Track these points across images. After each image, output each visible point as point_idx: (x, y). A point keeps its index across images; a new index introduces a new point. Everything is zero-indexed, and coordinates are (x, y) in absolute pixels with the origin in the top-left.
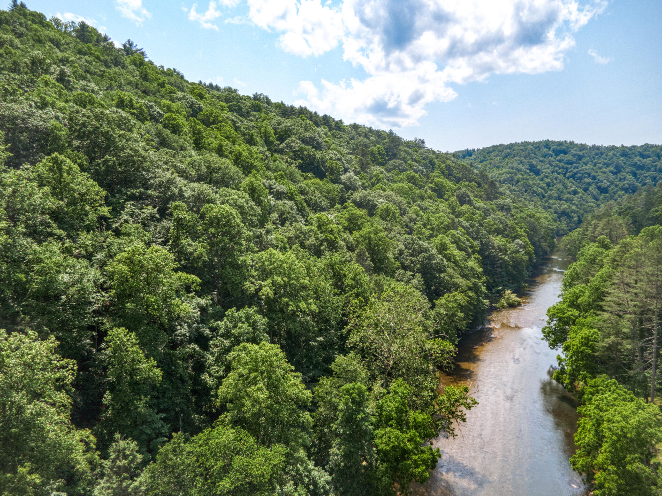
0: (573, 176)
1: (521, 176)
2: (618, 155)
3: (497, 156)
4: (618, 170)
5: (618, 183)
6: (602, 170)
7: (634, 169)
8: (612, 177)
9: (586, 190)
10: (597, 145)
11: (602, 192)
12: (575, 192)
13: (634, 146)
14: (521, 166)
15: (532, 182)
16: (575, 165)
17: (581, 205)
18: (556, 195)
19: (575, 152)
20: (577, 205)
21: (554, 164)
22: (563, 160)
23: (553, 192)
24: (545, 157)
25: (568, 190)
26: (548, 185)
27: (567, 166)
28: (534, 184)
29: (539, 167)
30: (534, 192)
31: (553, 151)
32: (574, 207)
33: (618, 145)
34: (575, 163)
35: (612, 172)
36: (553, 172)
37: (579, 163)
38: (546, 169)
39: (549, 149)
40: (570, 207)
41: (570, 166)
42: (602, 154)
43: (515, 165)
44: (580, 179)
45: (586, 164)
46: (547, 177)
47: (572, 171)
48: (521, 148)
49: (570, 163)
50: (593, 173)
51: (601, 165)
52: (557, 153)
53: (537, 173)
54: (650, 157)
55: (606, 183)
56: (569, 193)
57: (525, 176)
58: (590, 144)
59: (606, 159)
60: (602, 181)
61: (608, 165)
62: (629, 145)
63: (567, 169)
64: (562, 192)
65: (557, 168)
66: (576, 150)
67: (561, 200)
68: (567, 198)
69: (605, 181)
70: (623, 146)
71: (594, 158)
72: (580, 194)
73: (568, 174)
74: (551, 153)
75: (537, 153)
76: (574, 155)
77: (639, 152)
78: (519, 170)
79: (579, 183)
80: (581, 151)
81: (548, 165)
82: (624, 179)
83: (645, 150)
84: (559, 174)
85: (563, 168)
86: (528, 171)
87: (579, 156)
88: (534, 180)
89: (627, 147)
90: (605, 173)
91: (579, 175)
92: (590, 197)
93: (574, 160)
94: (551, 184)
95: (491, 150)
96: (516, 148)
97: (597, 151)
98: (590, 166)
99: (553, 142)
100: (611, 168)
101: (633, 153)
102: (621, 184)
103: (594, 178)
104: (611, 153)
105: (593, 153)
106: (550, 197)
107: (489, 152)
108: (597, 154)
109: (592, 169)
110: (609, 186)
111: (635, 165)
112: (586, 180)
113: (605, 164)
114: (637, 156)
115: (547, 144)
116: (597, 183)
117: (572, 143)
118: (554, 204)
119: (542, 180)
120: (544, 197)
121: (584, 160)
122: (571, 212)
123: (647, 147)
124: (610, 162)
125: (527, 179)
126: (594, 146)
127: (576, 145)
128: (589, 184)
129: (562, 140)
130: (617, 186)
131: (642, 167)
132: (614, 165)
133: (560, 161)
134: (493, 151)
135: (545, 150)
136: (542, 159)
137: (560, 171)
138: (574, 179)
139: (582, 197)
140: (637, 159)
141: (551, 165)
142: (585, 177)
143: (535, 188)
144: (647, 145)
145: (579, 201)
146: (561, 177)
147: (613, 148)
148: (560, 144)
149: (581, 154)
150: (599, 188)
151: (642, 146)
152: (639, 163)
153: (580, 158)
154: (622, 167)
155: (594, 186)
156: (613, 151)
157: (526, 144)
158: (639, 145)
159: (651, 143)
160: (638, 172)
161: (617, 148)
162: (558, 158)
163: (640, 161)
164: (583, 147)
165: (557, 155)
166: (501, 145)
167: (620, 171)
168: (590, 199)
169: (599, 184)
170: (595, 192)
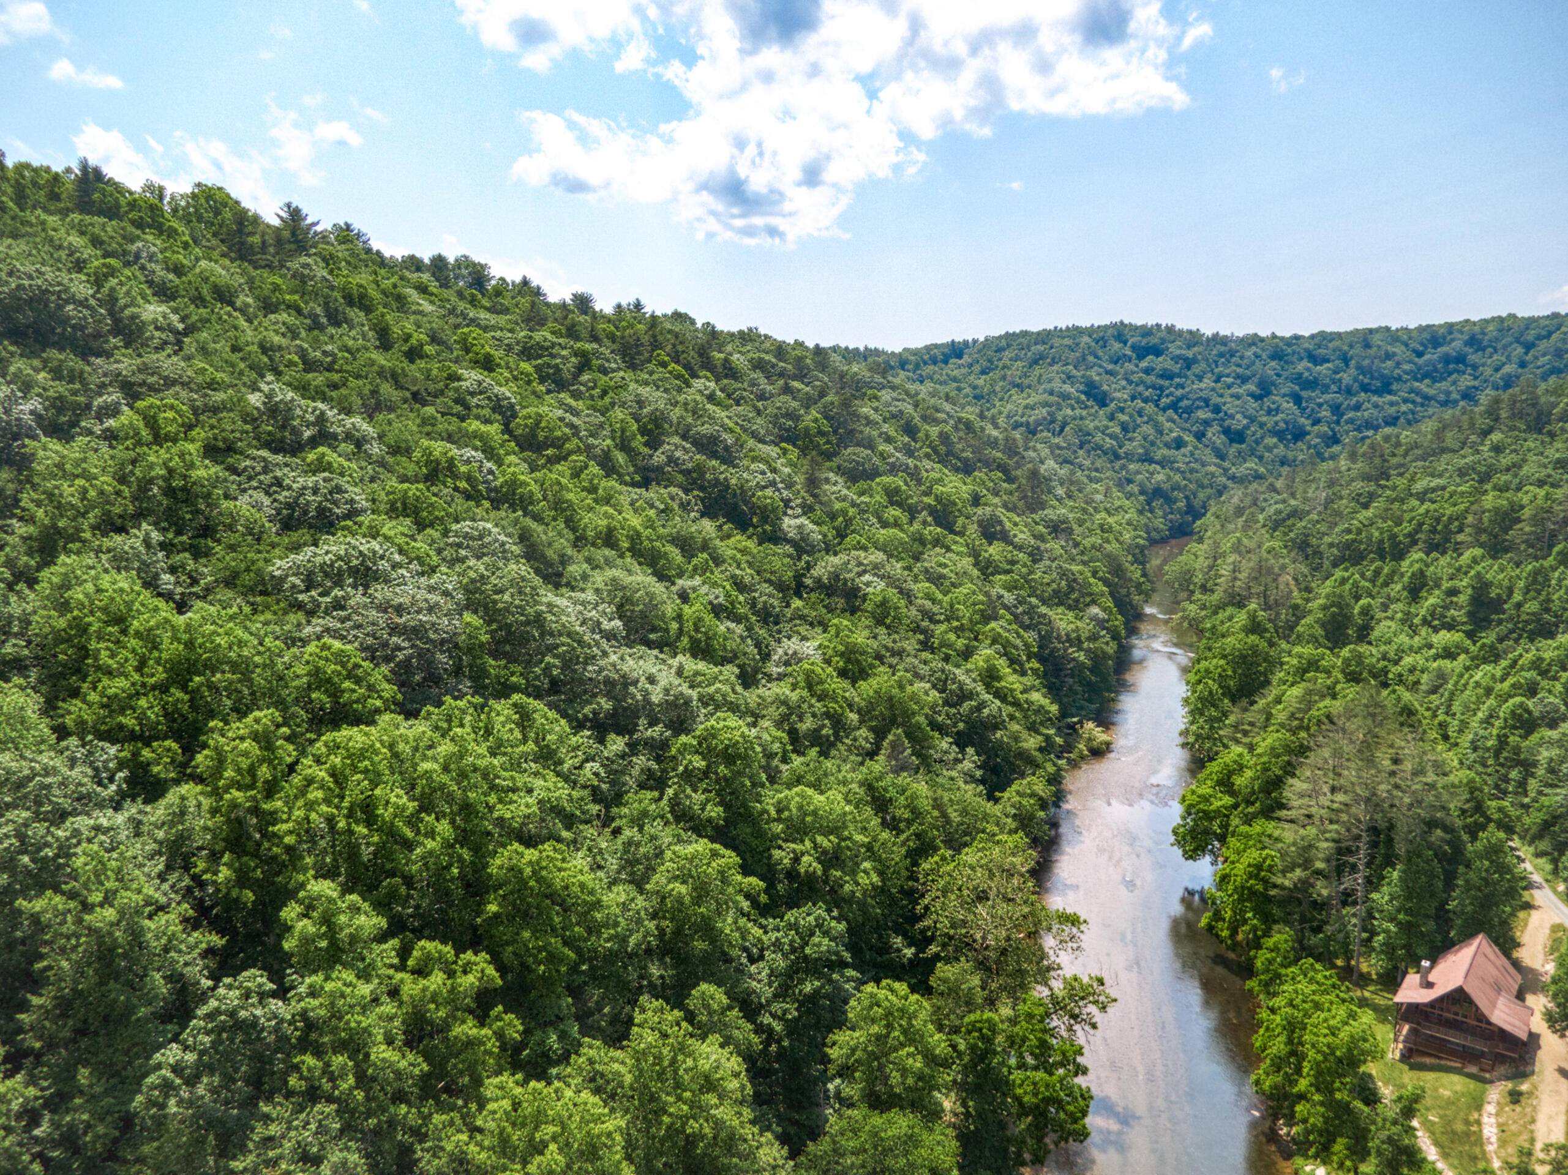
0: (1174, 406)
1: (1069, 412)
2: (1264, 356)
3: (1016, 359)
4: (1264, 391)
5: (1264, 419)
6: (1234, 390)
7: (1297, 388)
8: (1253, 404)
9: (1200, 436)
10: (1222, 333)
11: (1232, 441)
12: (1179, 444)
13: (1297, 337)
14: (1068, 388)
15: (1092, 425)
16: (1177, 380)
17: (1192, 471)
18: (1141, 451)
19: (1178, 352)
20: (1183, 472)
21: (1135, 378)
22: (1153, 369)
23: (1135, 446)
24: (1116, 363)
25: (1167, 438)
26: (1125, 428)
27: (1161, 382)
28: (1097, 428)
29: (1105, 387)
30: (1098, 447)
31: (1134, 348)
32: (1178, 477)
33: (1264, 333)
34: (1179, 376)
35: (1252, 395)
36: (1133, 398)
37: (1186, 377)
38: (1120, 392)
39: (1125, 343)
40: (1169, 478)
41: (1167, 383)
42: (1232, 356)
43: (1057, 385)
44: (1189, 411)
45: (1200, 378)
46: (1122, 410)
47: (1171, 394)
48: (1067, 342)
49: (1167, 375)
50: (1215, 400)
51: (1230, 380)
52: (1142, 352)
53: (1102, 400)
54: (1328, 361)
55: (1239, 422)
56: (1167, 445)
57: (1078, 412)
58: (1208, 331)
59: (1239, 366)
60: (1232, 417)
61: (1244, 380)
62: (1288, 334)
63: (1161, 388)
64: (1153, 444)
65: (1141, 388)
66: (1180, 348)
67: (1151, 461)
68: (1164, 457)
69: (1239, 416)
70: (1274, 336)
71: (1216, 362)
72: (1189, 448)
73: (1165, 401)
74: (1129, 353)
75: (1100, 353)
76: (1176, 359)
77: (1306, 350)
78: (1065, 397)
79: (1186, 421)
80: (1189, 347)
81: (1124, 383)
82: (1277, 410)
83: (1319, 346)
84: (1146, 401)
85: (1154, 387)
86: (1083, 397)
87: (1186, 359)
88: (1095, 420)
89: (1282, 339)
90: (1237, 397)
91: (1185, 403)
92: (1208, 451)
93: (1176, 368)
94: (1131, 425)
95: (1004, 343)
96: (1057, 342)
97: (1223, 349)
98: (1207, 382)
99: (1134, 328)
100: (1251, 387)
101: (1294, 353)
102: (1270, 421)
103: (1217, 409)
104: (1249, 353)
105: (1215, 352)
106: (1129, 456)
107: (999, 350)
108: (1221, 355)
109: (1213, 390)
110: (1247, 427)
111: (1298, 379)
112: (1202, 414)
113: (1238, 376)
114: (1301, 359)
115: (1120, 332)
116: (1223, 420)
117: (1170, 329)
118: (1138, 472)
119: (1112, 418)
120: (1117, 457)
121: (1196, 369)
122: (1173, 489)
123: (1323, 338)
124: (1248, 372)
125: (1082, 418)
126: (1216, 336)
127: (1180, 333)
128: (1207, 423)
129: (1151, 322)
130: (1262, 425)
131: (1311, 384)
132: (1256, 379)
133: (1148, 371)
134: (1009, 346)
135: (1117, 346)
136: (1110, 367)
137: (1147, 393)
138: (1176, 411)
139: (1192, 454)
140: (1302, 366)
141: (1130, 382)
142: (1198, 408)
143: (1098, 438)
144: (1322, 334)
145: (1187, 463)
146: (1150, 408)
147: (1253, 340)
148: (1146, 331)
149: (1190, 354)
150: (1226, 431)
151: (1312, 337)
152: (1306, 374)
153: (1189, 363)
154: (1273, 384)
155: (1216, 428)
156: (1254, 349)
157: (1076, 332)
158: (1307, 334)
159: (1329, 329)
160: (1305, 394)
161: (1262, 340)
162: (1144, 364)
163: (1308, 369)
164: (1193, 338)
165: (1140, 357)
166: (1025, 334)
167: (1269, 393)
168: (1210, 457)
169: (1227, 423)
170: (1220, 440)
